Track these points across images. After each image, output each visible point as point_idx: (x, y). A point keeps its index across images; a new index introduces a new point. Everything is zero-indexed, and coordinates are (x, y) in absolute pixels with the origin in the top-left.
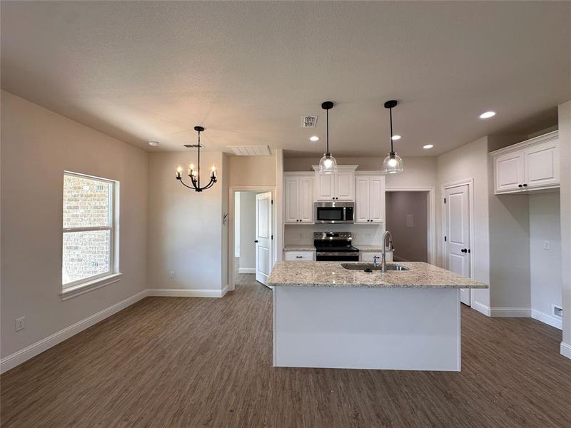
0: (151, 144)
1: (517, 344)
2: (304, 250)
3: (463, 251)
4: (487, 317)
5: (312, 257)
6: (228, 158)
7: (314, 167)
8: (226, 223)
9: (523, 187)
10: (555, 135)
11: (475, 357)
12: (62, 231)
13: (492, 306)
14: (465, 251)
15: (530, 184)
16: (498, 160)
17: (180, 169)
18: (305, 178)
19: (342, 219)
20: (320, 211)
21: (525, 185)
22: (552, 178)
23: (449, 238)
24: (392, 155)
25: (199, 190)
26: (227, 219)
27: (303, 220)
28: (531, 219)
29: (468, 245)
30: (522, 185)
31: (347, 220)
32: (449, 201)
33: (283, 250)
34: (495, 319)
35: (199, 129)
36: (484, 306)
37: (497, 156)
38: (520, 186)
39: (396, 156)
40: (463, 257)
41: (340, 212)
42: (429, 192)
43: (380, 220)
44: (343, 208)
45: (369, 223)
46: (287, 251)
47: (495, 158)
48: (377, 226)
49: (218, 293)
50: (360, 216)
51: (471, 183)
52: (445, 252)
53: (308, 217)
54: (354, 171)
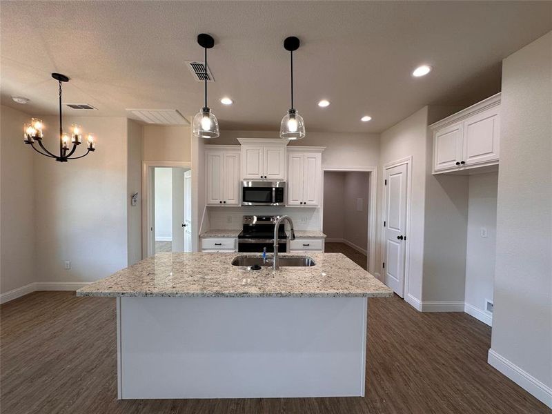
0: (16, 100)
1: (441, 350)
2: (224, 237)
3: (399, 238)
4: (417, 312)
5: (233, 244)
6: (141, 126)
7: (240, 140)
9: (461, 165)
10: (498, 99)
11: (388, 371)
13: (423, 300)
14: (400, 238)
15: (469, 161)
16: (438, 134)
18: (230, 153)
19: (271, 201)
20: (247, 192)
21: (463, 163)
22: (492, 152)
23: (388, 224)
24: (292, 113)
25: (60, 159)
27: (228, 202)
28: (470, 203)
29: (403, 231)
30: (460, 162)
31: (275, 201)
32: (389, 182)
33: (200, 237)
34: (426, 314)
35: (61, 78)
36: (416, 299)
37: (437, 130)
38: (458, 163)
39: (297, 115)
40: (398, 244)
41: (268, 193)
42: (371, 172)
43: (314, 203)
44: (272, 188)
45: (303, 206)
46: (205, 237)
47: (434, 132)
48: (313, 209)
50: (293, 198)
51: (409, 162)
52: (383, 239)
53: (233, 197)
54: (286, 146)
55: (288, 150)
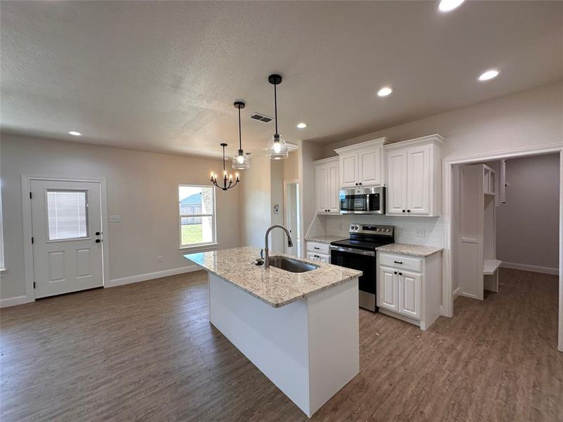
2: (320, 242)
7: (337, 151)
12: (179, 216)
18: (333, 165)
19: (365, 209)
25: (225, 189)
31: (370, 209)
33: (305, 240)
35: (223, 145)
41: (363, 200)
44: (366, 196)
46: (309, 241)
50: (393, 205)
53: (335, 206)
54: (382, 146)
55: (386, 150)
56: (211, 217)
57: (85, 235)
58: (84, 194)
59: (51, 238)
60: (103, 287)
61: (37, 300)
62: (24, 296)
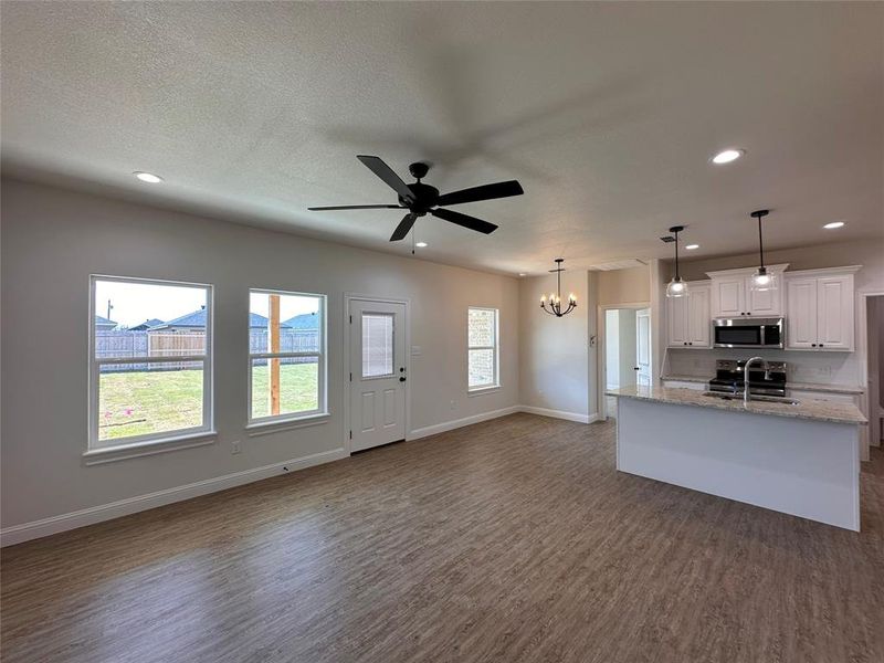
6: (594, 275)
7: (709, 274)
8: (594, 345)
12: (468, 349)
17: (543, 299)
18: (697, 289)
19: (759, 343)
20: (721, 332)
25: (559, 315)
26: (596, 341)
27: (695, 343)
31: (766, 343)
33: (662, 379)
35: (559, 261)
41: (755, 332)
44: (759, 327)
46: (668, 380)
49: (585, 418)
50: (798, 339)
53: (702, 338)
54: (781, 273)
55: (785, 278)
56: (492, 351)
57: (391, 372)
58: (391, 318)
59: (364, 375)
60: (404, 440)
61: (352, 454)
62: (341, 449)
